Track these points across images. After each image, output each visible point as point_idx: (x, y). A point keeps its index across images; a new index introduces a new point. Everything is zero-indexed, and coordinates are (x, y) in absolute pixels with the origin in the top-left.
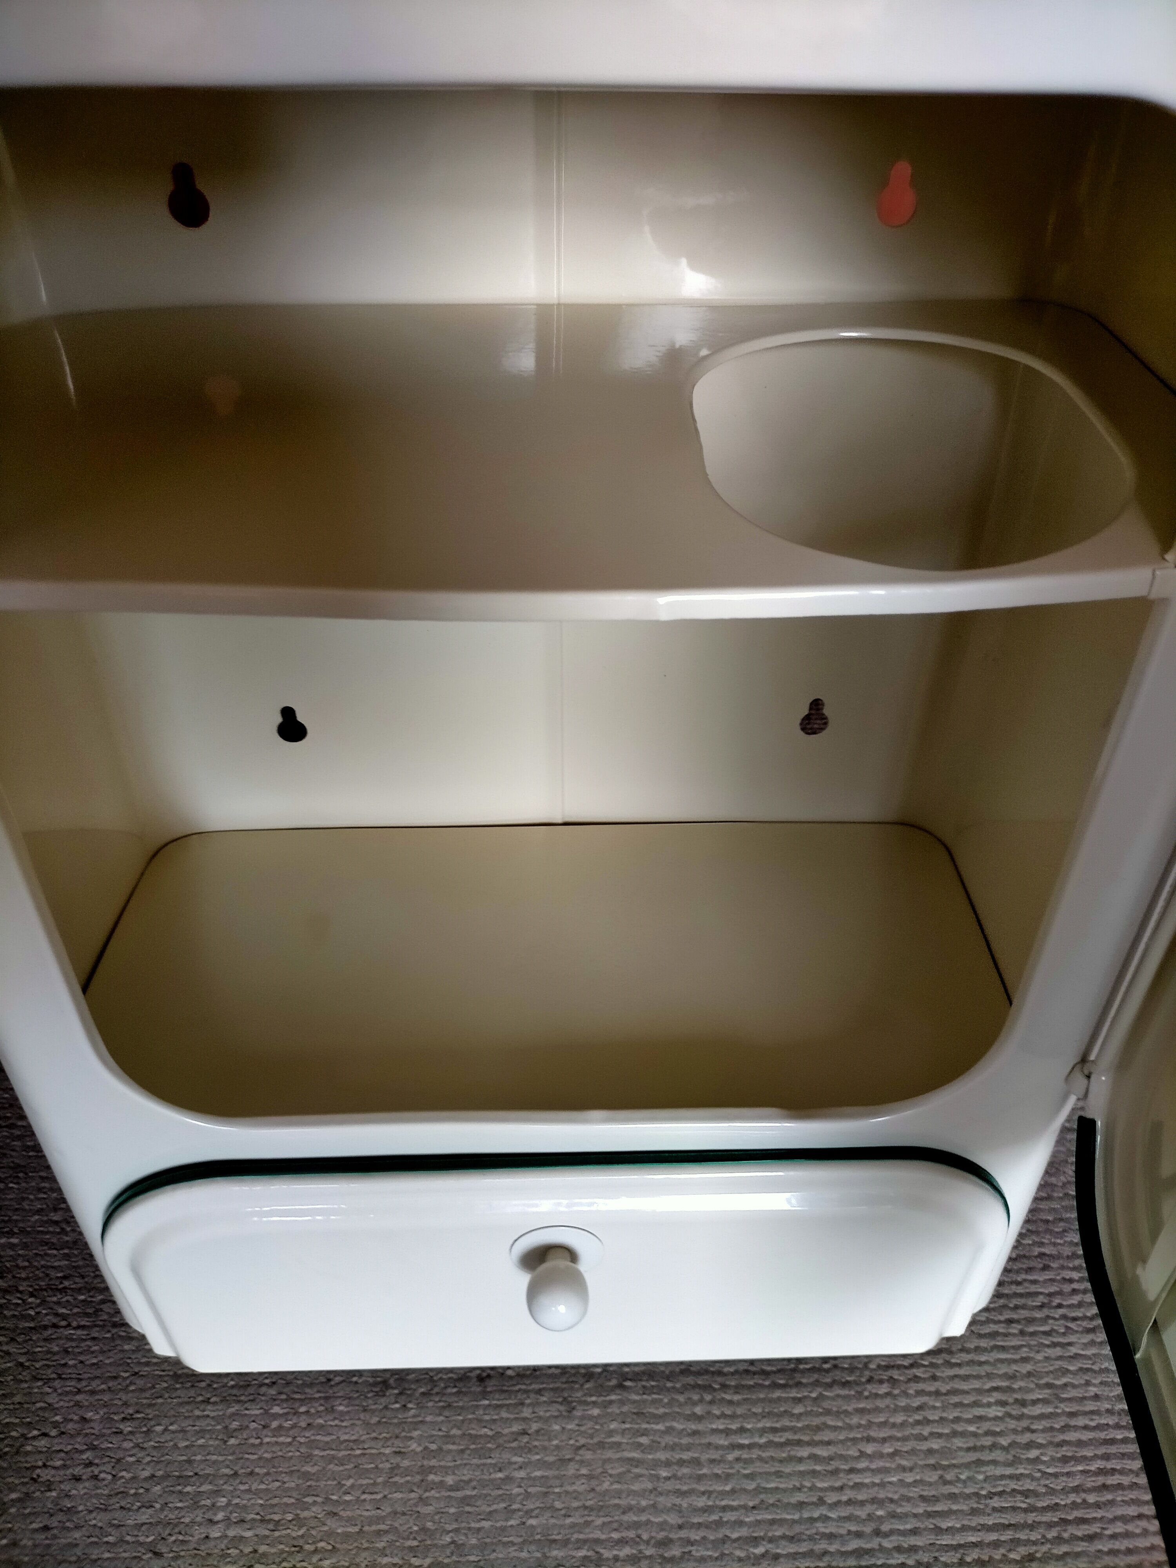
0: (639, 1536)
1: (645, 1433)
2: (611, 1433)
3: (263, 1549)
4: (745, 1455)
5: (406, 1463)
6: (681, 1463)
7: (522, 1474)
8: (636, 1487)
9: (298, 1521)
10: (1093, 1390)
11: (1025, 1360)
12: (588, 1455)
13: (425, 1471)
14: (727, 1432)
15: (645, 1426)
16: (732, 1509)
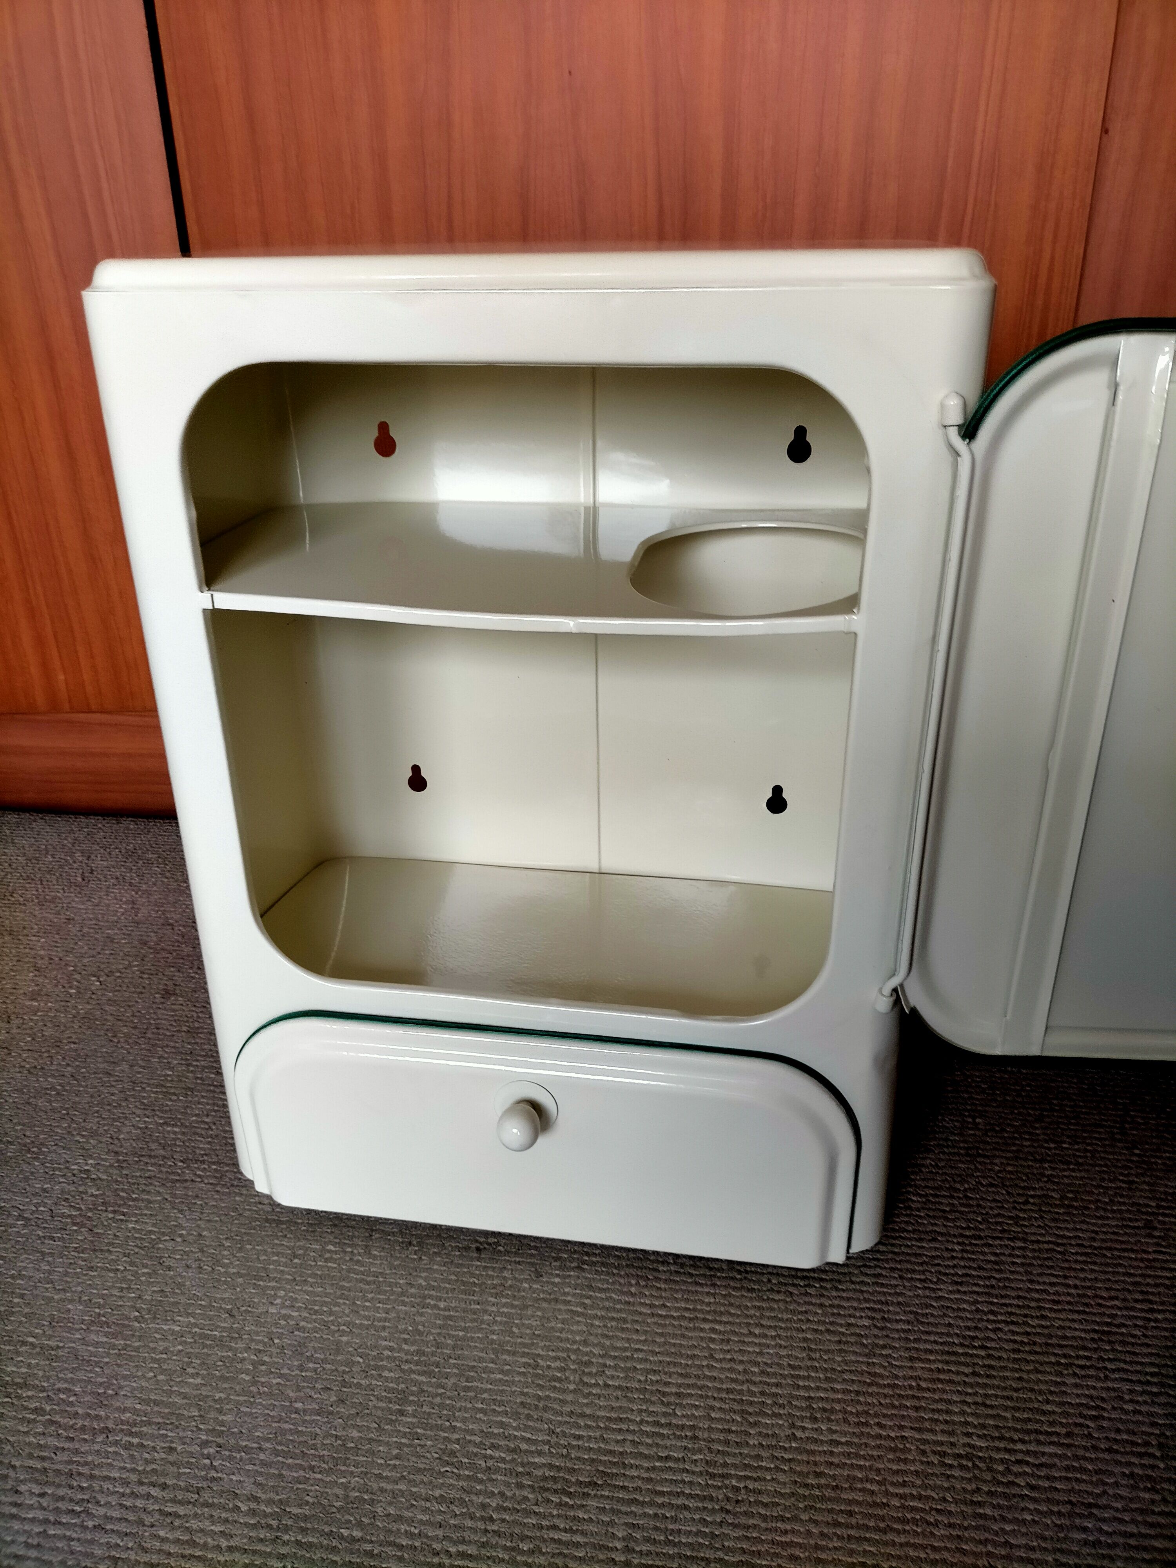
0: (569, 1357)
1: (590, 1297)
2: (565, 1294)
3: (302, 1324)
4: (661, 1321)
5: (413, 1290)
6: (613, 1319)
7: (494, 1309)
8: (575, 1328)
9: (331, 1313)
10: (947, 1320)
11: (898, 1294)
12: (545, 1305)
13: (425, 1297)
14: (652, 1306)
15: (592, 1293)
16: (641, 1350)
